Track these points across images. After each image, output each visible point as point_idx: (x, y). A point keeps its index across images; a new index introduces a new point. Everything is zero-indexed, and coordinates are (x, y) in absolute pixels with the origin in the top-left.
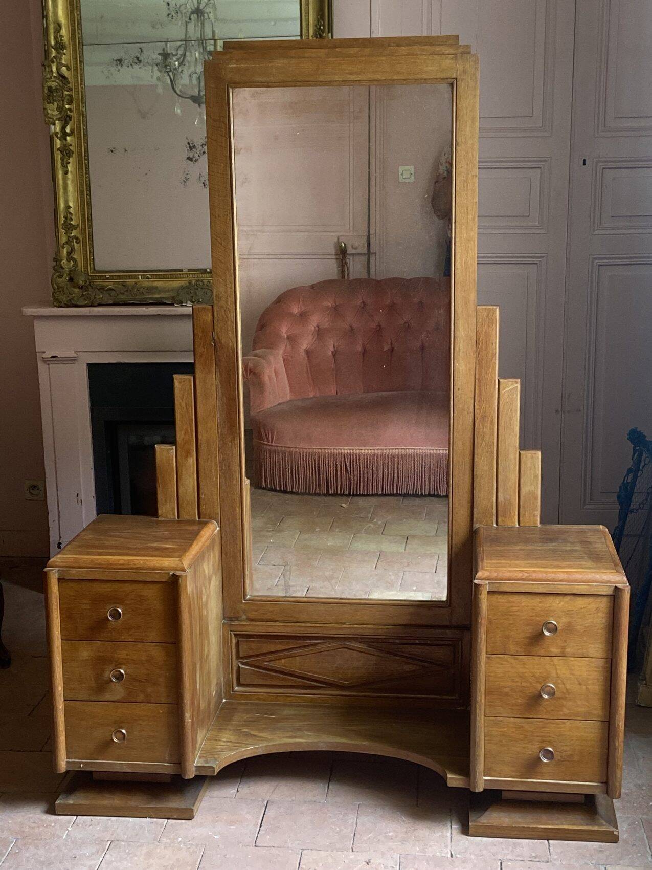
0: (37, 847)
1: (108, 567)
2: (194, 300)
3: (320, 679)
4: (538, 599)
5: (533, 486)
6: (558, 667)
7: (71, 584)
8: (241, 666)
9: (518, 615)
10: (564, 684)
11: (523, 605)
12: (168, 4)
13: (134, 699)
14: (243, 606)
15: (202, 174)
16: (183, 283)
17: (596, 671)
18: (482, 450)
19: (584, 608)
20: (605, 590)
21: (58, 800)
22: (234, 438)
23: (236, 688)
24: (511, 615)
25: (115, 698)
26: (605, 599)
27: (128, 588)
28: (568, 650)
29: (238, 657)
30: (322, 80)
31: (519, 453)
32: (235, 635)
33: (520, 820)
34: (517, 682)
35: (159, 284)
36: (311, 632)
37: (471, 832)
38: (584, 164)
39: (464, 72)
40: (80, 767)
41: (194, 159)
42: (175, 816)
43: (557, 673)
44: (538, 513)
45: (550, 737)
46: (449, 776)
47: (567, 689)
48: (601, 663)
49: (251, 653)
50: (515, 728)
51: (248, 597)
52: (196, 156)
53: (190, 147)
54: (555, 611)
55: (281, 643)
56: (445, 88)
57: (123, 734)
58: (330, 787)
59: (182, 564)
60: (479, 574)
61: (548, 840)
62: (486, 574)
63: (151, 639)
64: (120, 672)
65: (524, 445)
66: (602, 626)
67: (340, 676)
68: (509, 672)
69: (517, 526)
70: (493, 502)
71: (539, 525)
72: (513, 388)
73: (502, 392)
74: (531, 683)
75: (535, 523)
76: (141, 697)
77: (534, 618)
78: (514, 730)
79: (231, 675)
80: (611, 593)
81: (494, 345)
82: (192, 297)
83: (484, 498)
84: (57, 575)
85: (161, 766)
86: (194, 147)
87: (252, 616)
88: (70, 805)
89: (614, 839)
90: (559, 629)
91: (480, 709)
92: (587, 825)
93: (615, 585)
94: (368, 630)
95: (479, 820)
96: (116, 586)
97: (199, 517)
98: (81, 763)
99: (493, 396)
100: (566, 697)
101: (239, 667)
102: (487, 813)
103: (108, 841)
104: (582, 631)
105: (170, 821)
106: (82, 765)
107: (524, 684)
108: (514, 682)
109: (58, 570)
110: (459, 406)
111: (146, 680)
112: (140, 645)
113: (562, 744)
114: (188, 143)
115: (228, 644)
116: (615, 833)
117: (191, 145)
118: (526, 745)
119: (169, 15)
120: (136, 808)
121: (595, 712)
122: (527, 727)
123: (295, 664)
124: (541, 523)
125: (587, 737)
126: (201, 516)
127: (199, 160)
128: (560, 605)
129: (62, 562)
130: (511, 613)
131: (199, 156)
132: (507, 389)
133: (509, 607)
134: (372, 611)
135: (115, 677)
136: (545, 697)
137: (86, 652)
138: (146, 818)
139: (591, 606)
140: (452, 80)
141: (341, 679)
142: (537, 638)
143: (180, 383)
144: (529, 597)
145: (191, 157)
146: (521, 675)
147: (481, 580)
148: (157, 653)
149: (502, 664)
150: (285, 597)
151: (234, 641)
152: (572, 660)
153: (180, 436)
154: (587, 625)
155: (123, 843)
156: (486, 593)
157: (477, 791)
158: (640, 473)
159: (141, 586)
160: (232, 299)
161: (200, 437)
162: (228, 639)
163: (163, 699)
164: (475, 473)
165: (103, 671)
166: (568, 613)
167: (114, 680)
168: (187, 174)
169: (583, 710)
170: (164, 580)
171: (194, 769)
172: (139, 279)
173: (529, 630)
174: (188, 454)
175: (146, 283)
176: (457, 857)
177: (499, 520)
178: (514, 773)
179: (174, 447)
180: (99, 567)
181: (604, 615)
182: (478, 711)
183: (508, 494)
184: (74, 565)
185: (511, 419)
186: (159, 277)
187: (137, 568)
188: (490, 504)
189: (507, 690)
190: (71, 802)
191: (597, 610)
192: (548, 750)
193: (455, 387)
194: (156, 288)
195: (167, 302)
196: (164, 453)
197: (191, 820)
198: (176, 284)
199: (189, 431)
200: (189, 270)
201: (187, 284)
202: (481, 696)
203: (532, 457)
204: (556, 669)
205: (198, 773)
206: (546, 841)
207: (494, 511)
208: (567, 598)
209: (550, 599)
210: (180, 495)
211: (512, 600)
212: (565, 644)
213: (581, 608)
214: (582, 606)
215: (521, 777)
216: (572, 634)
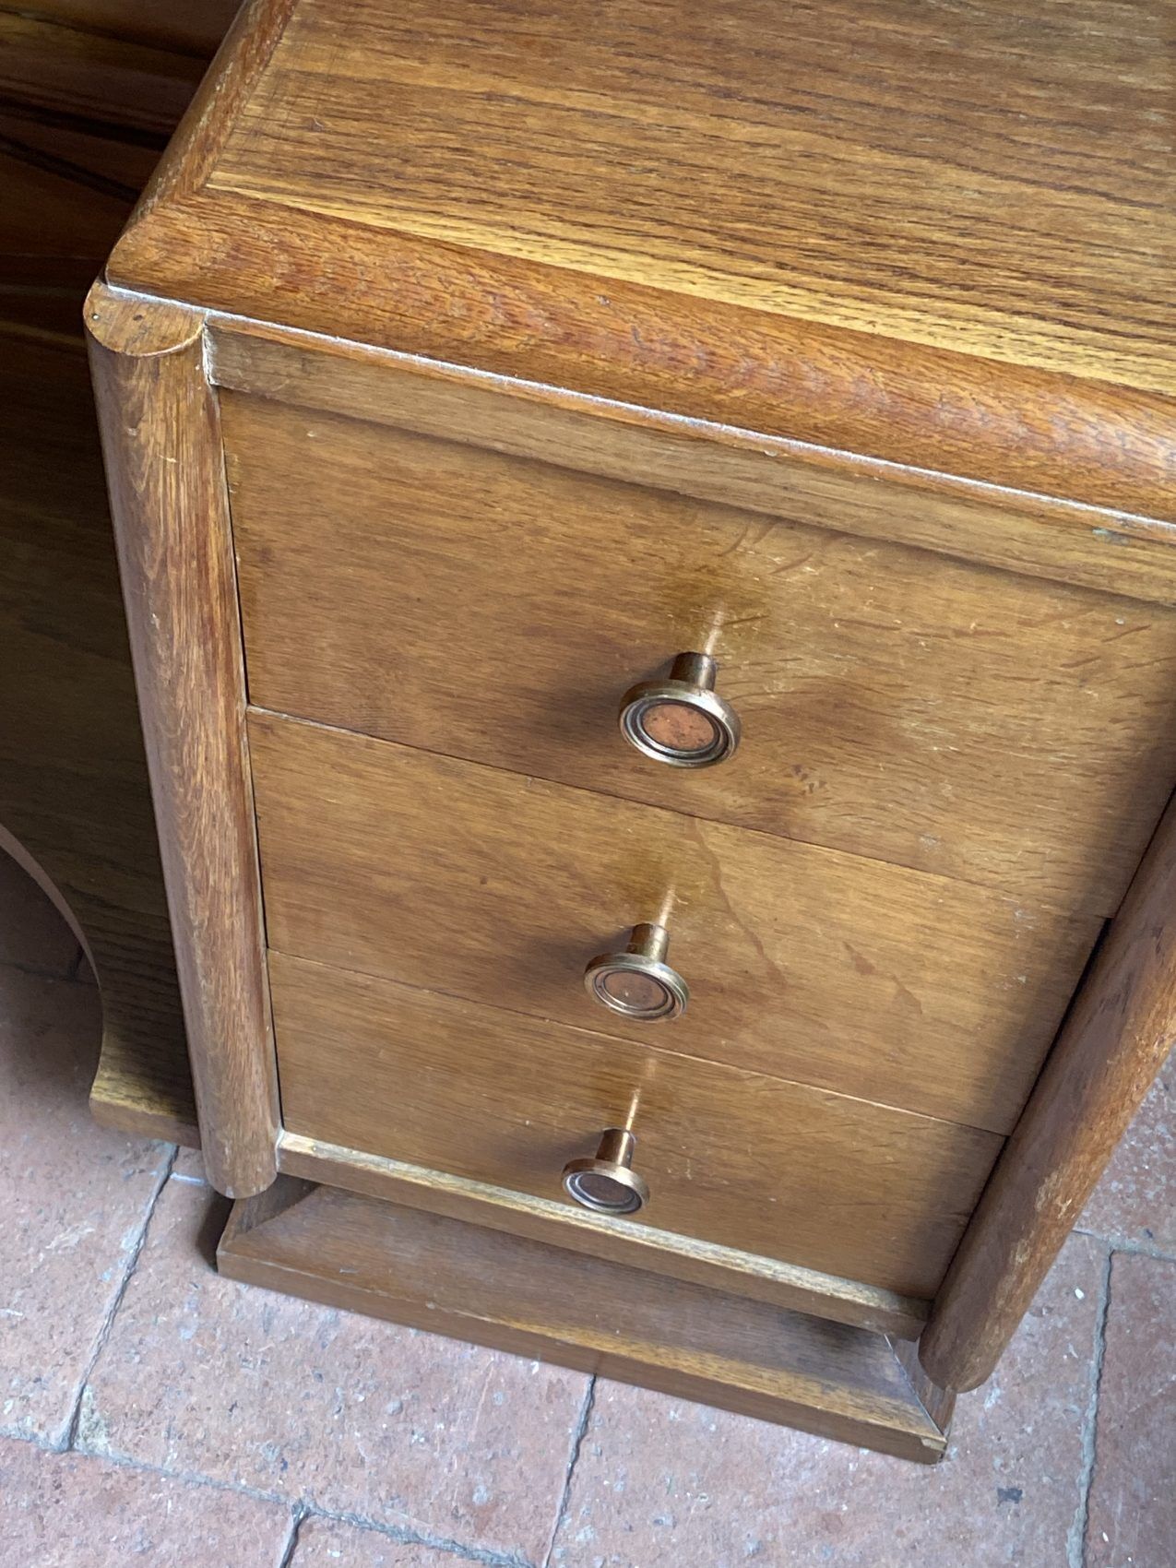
6: (727, 868)
10: (759, 946)
19: (976, 633)
28: (813, 814)
34: (459, 868)
43: (723, 893)
47: (769, 965)
50: (446, 1028)
68: (404, 816)
74: (545, 891)
78: (438, 1032)
107: (493, 885)
116: (929, 1443)
128: (794, 578)
130: (406, 541)
133: (395, 505)
139: (1047, 635)
146: (488, 847)
152: (829, 864)
154: (980, 728)
166: (846, 634)
169: (862, 1061)
176: (88, 1451)
189: (384, 883)
191: (1087, 667)
204: (714, 872)
211: (417, 467)
212: (795, 782)
213: (960, 633)
214: (957, 621)
215: (478, 1175)
216: (849, 747)
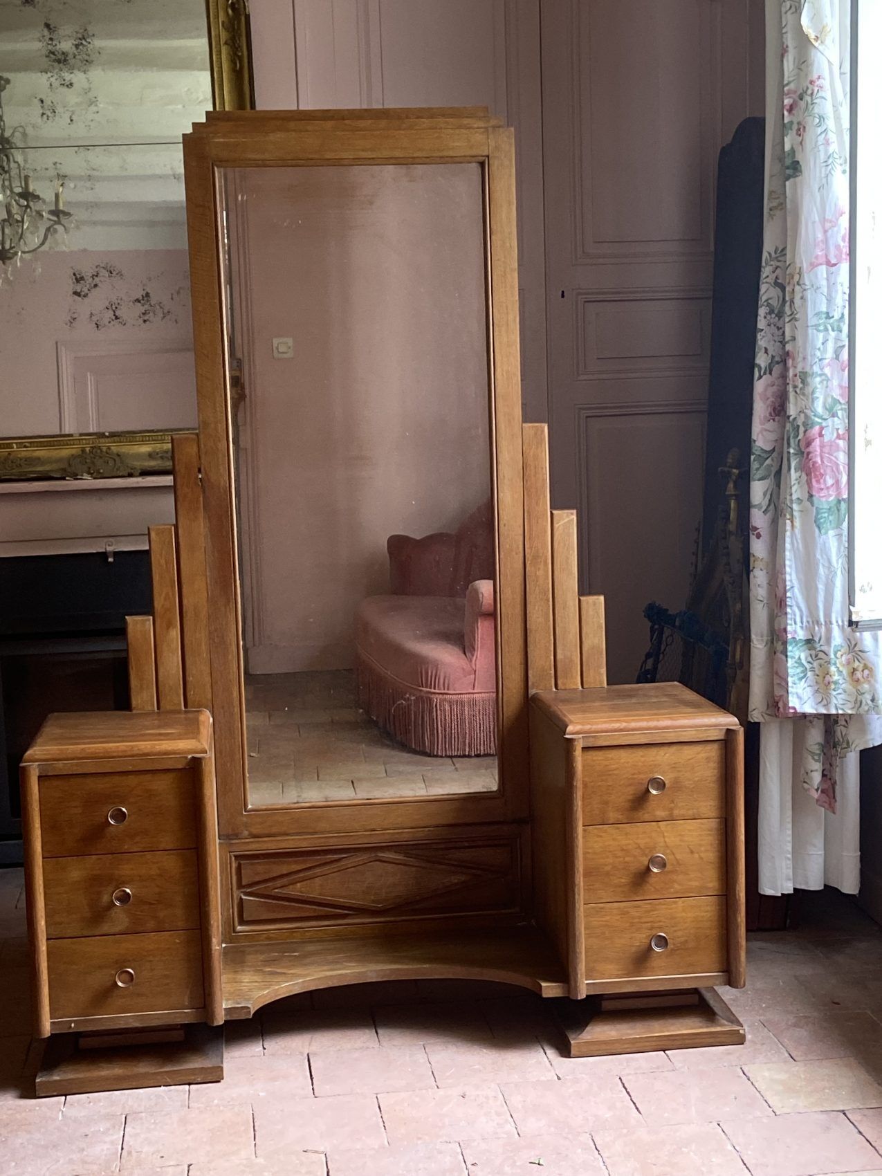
0: (29, 1132)
1: (107, 756)
2: (92, 472)
3: (347, 905)
4: (640, 752)
5: (597, 638)
6: (666, 834)
7: (55, 783)
8: (244, 897)
9: (616, 775)
10: (674, 854)
11: (622, 761)
12: (42, 101)
13: (142, 929)
14: (245, 819)
15: (93, 312)
16: (74, 451)
17: (710, 835)
18: (536, 598)
19: (692, 758)
20: (716, 734)
21: (37, 1077)
22: (228, 601)
23: (239, 928)
24: (609, 775)
25: (116, 929)
26: (715, 746)
27: (132, 780)
28: (676, 812)
29: (240, 886)
30: (328, 157)
31: (579, 600)
32: (235, 856)
33: (629, 1031)
34: (620, 857)
35: (42, 453)
36: (334, 843)
37: (573, 1052)
38: (563, 296)
39: (497, 148)
40: (71, 1027)
41: (83, 293)
42: (199, 1079)
43: (665, 842)
44: (604, 671)
45: (660, 921)
46: (543, 984)
47: (677, 859)
48: (713, 824)
49: (257, 879)
50: (619, 915)
51: (250, 807)
52: (85, 290)
53: (76, 279)
54: (660, 765)
55: (296, 862)
56: (474, 168)
57: (131, 973)
58: (379, 1031)
59: (202, 744)
60: (570, 728)
61: (664, 1051)
62: (578, 728)
63: (162, 846)
64: (125, 891)
65: (585, 588)
66: (714, 778)
67: (372, 897)
68: (609, 845)
69: (580, 688)
70: (551, 661)
71: (605, 685)
72: (568, 520)
73: (556, 526)
74: (635, 856)
75: (601, 682)
76: (151, 924)
77: (635, 776)
78: (618, 917)
79: (231, 911)
80: (722, 737)
81: (544, 469)
82: (89, 468)
83: (540, 659)
84: (37, 770)
85: (178, 1013)
86: (82, 278)
87: (255, 831)
88: (56, 1081)
89: (739, 1040)
90: (666, 786)
91: (579, 895)
92: (707, 1027)
93: (726, 728)
94: (406, 836)
95: (580, 1037)
96: (116, 779)
97: (186, 706)
98: (71, 1022)
99: (546, 532)
100: (676, 870)
101: (241, 899)
102: (588, 1028)
103: (122, 1114)
104: (692, 786)
105: (192, 1086)
106: (73, 1025)
107: (627, 859)
108: (617, 857)
109: (39, 765)
110: (506, 545)
111: (157, 901)
112: (149, 856)
113: (675, 929)
114: (74, 274)
115: (227, 869)
116: (741, 1032)
117: (78, 276)
118: (634, 935)
119: (43, 114)
120: (145, 1075)
121: (711, 885)
122: (635, 913)
123: (314, 888)
124: (607, 684)
125: (703, 917)
126: (189, 706)
127: (89, 295)
128: (665, 757)
129: (45, 754)
130: (610, 773)
131: (89, 290)
132: (562, 522)
133: (606, 766)
134: (407, 810)
135: (118, 899)
136: (655, 870)
137: (76, 871)
138: (160, 1086)
139: (701, 755)
140: (481, 159)
141: (373, 902)
142: (641, 799)
143: (157, 534)
144: (630, 751)
145: (79, 291)
146: (625, 848)
147: (573, 734)
148: (171, 864)
149: (601, 836)
150: (298, 803)
151: (234, 865)
152: (681, 824)
153: (159, 603)
154: (696, 779)
155: (143, 1114)
156: (580, 749)
157: (579, 998)
158: (661, 656)
159: (148, 777)
160: (221, 427)
161: (185, 602)
162: (227, 863)
163: (181, 924)
164: (528, 626)
165: (99, 893)
166: (674, 767)
167: (117, 903)
168: (74, 313)
169: (697, 884)
170: (180, 767)
171: (223, 1013)
172: (13, 448)
173: (630, 792)
174: (169, 625)
175: (24, 453)
176: (566, 1079)
177: (559, 682)
178: (619, 972)
179: (151, 618)
180: (93, 757)
181: (716, 765)
182: (577, 897)
183: (568, 650)
184: (58, 757)
185: (568, 558)
186: (42, 444)
187: (141, 755)
188: (548, 663)
190: (58, 1078)
191: (708, 759)
192: (660, 936)
193: (501, 522)
194: (39, 459)
195: (55, 476)
196: (138, 626)
197: (219, 1082)
198: (65, 452)
199: (171, 596)
200: (81, 435)
201: (80, 453)
202: (580, 878)
203: (595, 604)
204: (664, 837)
205: (229, 1018)
206: (662, 1052)
207: (553, 672)
208: (673, 749)
209: (653, 752)
210: (160, 679)
211: (610, 756)
212: (672, 805)
213: (689, 760)
214: (690, 757)
215: (628, 975)
216: (680, 792)
